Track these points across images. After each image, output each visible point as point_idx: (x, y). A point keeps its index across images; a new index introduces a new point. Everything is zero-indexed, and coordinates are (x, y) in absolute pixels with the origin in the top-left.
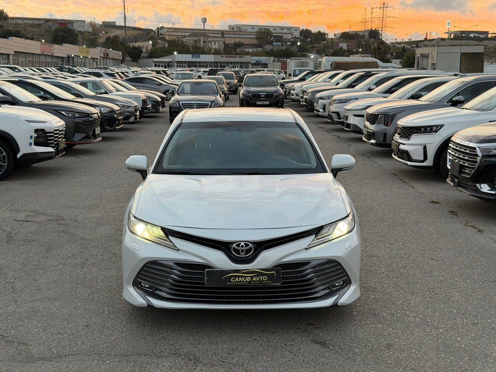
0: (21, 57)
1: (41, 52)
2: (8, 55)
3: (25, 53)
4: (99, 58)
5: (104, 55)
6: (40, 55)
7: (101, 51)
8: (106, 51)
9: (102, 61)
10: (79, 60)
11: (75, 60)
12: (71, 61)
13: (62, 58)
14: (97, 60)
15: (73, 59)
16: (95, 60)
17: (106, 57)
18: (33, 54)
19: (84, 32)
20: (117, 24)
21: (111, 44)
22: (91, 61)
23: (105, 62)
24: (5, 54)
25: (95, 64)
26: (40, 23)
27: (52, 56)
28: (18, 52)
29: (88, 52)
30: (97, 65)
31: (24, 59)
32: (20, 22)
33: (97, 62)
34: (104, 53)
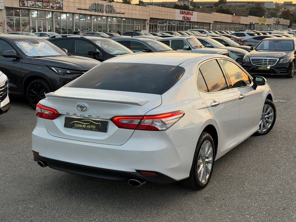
0: (218, 24)
1: (232, 21)
2: (210, 24)
3: (221, 22)
4: (272, 24)
5: (276, 23)
6: (231, 23)
7: (274, 20)
8: (278, 20)
9: (274, 26)
10: (258, 26)
11: (255, 26)
12: (252, 27)
13: (246, 25)
14: (271, 26)
15: (254, 25)
16: (270, 26)
17: (278, 23)
18: (226, 23)
19: (270, 9)
20: (293, 3)
21: (284, 16)
22: (267, 26)
23: (277, 27)
24: (208, 23)
25: (269, 28)
26: (244, 4)
27: (239, 24)
28: (216, 22)
29: (265, 21)
30: (271, 29)
31: (220, 26)
32: (233, 4)
33: (271, 27)
34: (276, 21)
